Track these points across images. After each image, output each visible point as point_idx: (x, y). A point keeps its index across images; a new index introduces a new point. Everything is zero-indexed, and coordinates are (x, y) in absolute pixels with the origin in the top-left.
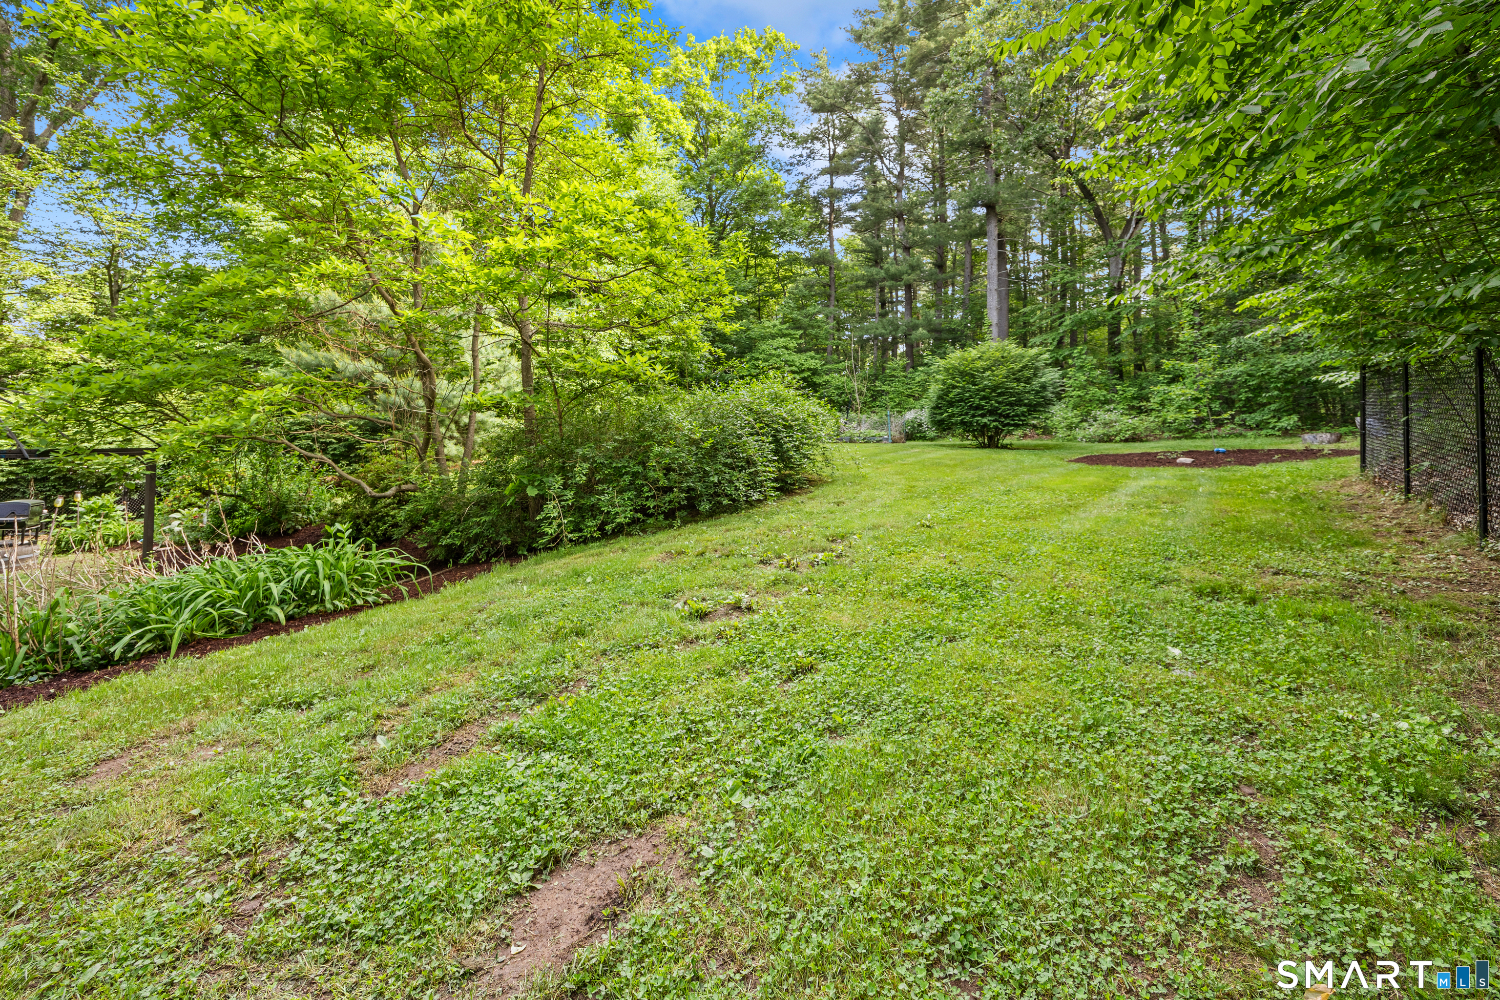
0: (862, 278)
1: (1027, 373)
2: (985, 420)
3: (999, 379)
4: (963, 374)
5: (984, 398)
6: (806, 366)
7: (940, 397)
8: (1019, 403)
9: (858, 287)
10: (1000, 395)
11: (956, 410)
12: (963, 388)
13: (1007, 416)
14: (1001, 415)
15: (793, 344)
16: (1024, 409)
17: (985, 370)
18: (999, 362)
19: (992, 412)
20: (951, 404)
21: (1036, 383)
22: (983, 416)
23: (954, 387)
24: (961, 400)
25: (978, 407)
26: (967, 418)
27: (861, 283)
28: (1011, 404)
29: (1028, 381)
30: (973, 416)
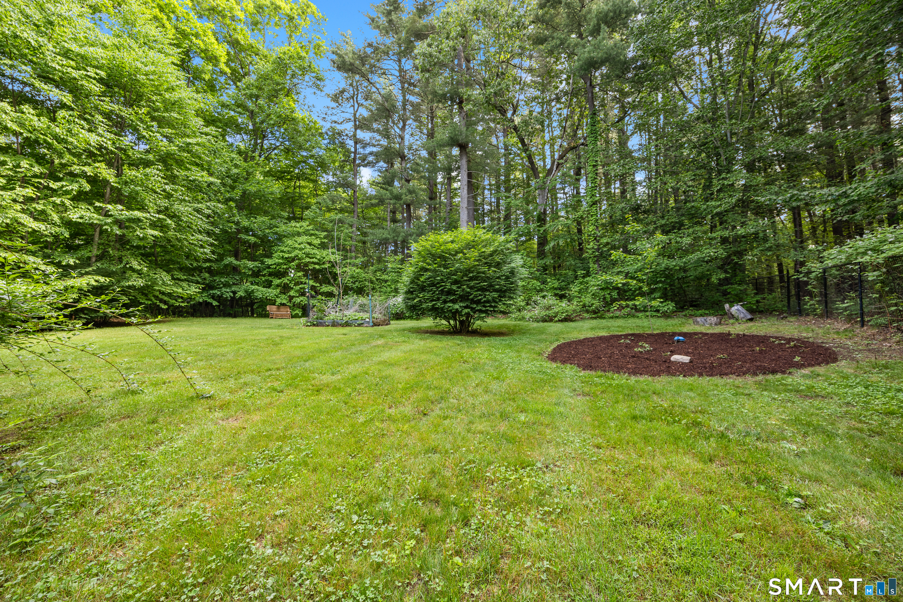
0: (375, 197)
1: (497, 259)
2: (457, 306)
3: (471, 262)
4: (434, 256)
5: (456, 282)
6: (327, 259)
7: (412, 282)
8: (490, 288)
9: (372, 205)
10: (471, 279)
11: (427, 295)
12: (435, 271)
13: (478, 302)
14: (473, 301)
15: (317, 242)
16: (495, 295)
17: (457, 253)
18: (470, 246)
19: (463, 298)
20: (423, 289)
21: (506, 268)
22: (454, 301)
23: (426, 270)
24: (433, 285)
25: (450, 292)
26: (439, 304)
27: (374, 201)
28: (483, 290)
29: (498, 265)
30: (445, 302)
